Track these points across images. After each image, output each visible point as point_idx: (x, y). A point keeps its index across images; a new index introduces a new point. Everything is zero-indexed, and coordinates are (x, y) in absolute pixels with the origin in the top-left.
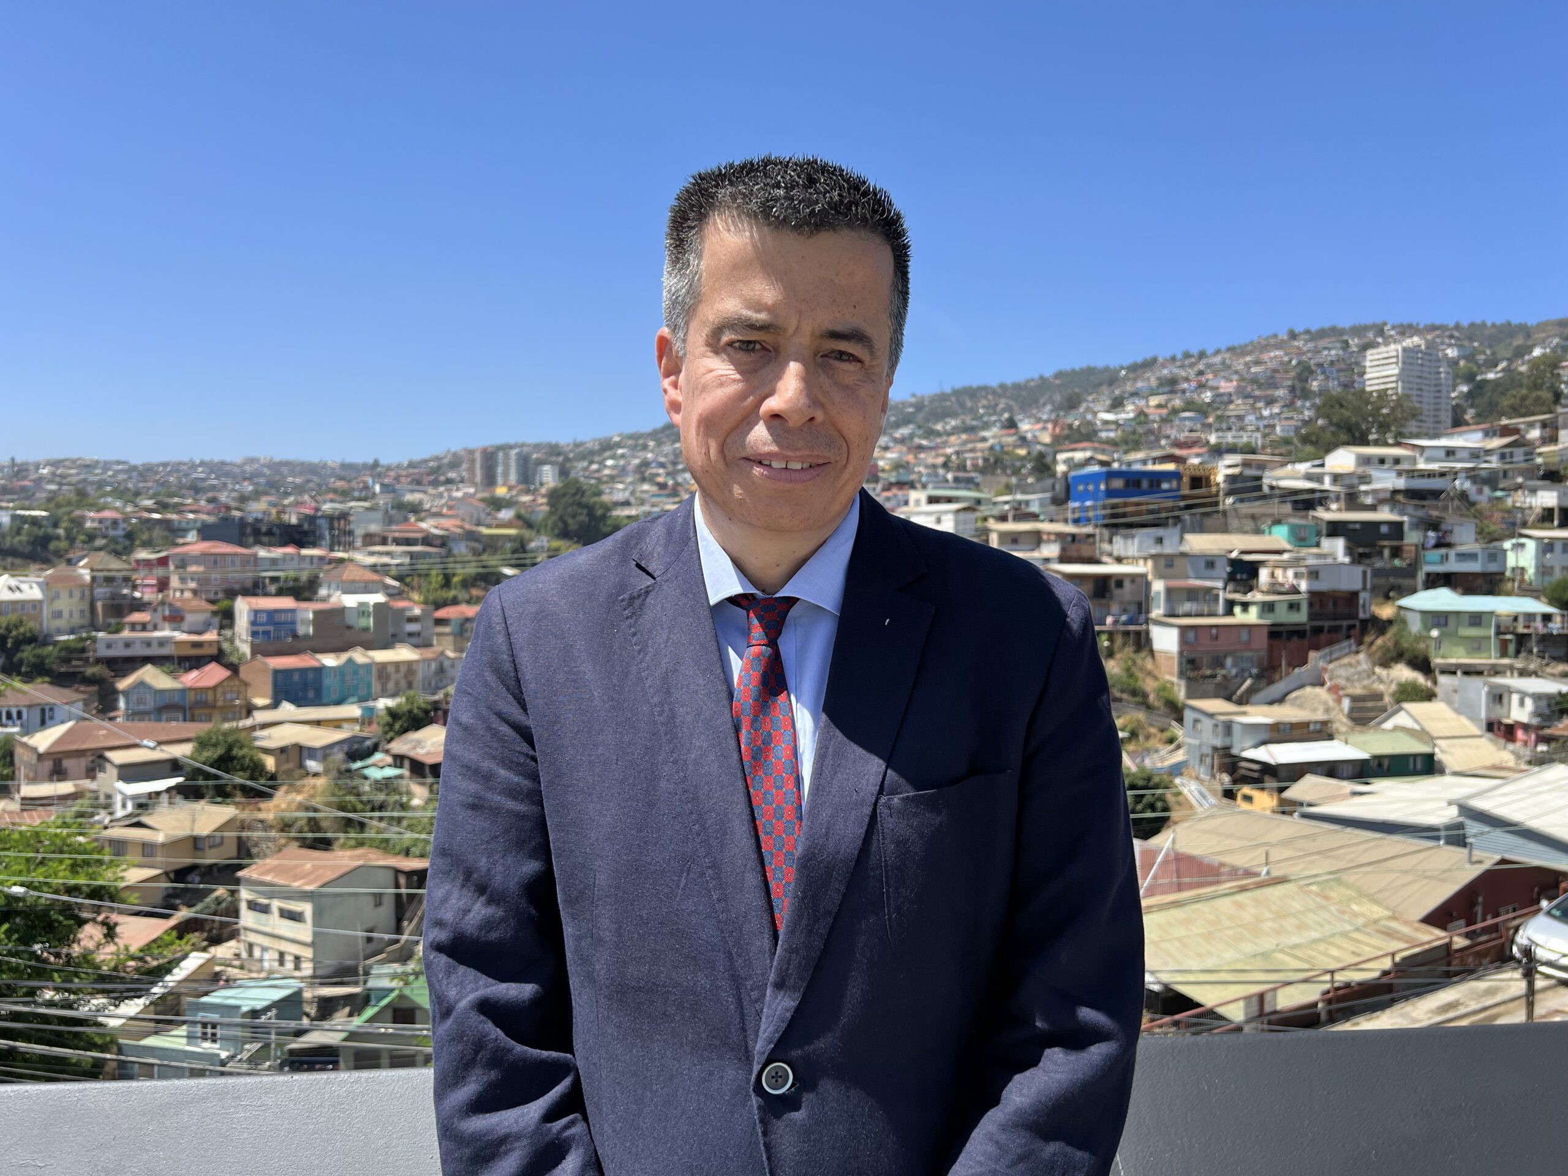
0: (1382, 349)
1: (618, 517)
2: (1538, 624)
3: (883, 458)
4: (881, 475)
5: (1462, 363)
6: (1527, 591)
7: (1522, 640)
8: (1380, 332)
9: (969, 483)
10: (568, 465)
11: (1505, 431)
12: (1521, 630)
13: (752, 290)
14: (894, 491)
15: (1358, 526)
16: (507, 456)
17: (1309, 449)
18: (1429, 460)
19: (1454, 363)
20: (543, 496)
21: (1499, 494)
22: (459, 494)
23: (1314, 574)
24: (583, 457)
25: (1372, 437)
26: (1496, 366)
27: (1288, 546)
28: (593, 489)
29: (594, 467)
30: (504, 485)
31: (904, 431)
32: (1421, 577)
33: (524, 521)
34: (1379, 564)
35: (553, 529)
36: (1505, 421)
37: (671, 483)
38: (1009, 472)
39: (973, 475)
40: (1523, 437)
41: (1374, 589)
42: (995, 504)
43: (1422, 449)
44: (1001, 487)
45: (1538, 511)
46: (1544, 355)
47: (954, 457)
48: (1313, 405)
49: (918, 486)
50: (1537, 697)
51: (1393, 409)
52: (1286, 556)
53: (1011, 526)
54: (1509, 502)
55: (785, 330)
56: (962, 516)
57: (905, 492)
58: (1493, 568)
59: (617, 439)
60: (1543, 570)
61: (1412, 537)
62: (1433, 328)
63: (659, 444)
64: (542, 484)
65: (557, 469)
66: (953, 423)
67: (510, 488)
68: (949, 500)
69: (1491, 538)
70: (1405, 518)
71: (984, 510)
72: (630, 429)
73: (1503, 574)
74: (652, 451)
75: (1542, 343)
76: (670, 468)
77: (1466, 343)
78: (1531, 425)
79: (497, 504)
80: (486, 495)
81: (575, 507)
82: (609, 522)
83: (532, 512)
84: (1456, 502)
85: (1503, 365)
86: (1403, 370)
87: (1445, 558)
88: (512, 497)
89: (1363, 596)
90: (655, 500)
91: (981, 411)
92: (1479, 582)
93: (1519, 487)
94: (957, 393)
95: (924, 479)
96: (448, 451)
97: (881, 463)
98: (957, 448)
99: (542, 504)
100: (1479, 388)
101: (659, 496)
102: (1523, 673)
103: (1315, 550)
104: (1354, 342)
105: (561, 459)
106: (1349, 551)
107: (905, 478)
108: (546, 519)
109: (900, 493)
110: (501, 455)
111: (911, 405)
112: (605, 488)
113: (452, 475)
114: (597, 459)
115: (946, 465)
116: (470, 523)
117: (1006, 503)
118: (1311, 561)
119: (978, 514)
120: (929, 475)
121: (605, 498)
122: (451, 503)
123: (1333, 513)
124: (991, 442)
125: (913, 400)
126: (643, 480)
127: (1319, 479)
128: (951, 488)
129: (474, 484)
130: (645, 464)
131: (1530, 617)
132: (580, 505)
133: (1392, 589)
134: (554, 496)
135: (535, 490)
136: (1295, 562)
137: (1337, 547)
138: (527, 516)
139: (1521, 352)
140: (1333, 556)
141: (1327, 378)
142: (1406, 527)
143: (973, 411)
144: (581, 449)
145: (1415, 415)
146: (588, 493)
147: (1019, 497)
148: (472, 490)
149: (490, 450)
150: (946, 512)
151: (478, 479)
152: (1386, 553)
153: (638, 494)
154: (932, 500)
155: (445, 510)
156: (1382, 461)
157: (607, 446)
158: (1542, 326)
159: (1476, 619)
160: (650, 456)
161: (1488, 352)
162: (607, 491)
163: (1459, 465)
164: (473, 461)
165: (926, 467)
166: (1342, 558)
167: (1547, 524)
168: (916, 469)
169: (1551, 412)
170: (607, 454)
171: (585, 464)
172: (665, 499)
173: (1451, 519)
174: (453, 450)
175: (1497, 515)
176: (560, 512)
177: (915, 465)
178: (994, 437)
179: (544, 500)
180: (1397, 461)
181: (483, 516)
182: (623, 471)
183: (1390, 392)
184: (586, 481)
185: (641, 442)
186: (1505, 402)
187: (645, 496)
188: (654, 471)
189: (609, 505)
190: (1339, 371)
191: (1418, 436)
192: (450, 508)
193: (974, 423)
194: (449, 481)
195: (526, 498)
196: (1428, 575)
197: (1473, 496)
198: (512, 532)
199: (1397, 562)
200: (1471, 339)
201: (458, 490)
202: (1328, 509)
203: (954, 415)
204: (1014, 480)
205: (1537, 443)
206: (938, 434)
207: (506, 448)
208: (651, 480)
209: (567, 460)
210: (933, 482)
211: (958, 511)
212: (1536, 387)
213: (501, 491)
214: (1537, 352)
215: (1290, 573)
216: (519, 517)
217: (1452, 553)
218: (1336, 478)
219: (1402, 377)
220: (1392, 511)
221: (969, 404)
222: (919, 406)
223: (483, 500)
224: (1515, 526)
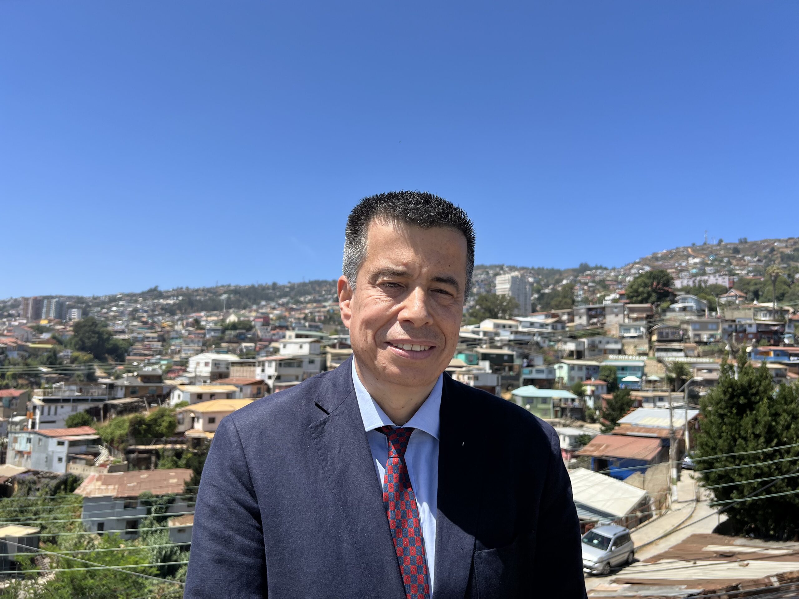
0: (503, 276)
1: (117, 339)
2: (569, 402)
3: (272, 313)
4: (271, 322)
5: (535, 285)
6: (565, 388)
7: (563, 410)
8: (501, 268)
9: (317, 328)
10: (88, 309)
11: (554, 316)
12: (563, 405)
13: (395, 255)
14: (278, 330)
15: (494, 356)
16: (49, 304)
17: (473, 319)
18: (524, 327)
19: (532, 284)
20: (71, 326)
21: (552, 343)
22: (16, 323)
23: (476, 378)
24: (97, 305)
25: (500, 315)
26: (548, 286)
27: (464, 364)
28: (103, 323)
29: (105, 311)
30: (46, 319)
31: (284, 300)
32: (521, 380)
33: (57, 340)
34: (504, 374)
35: (75, 345)
36: (553, 311)
37: (150, 321)
38: (337, 323)
39: (319, 324)
40: (560, 319)
41: (502, 386)
42: (330, 339)
43: (521, 322)
44: (333, 331)
45: (567, 352)
46: (567, 284)
47: (309, 315)
48: (474, 300)
49: (291, 328)
50: (570, 437)
51: (508, 303)
52: (464, 369)
53: (337, 351)
54: (556, 347)
55: (412, 276)
56: (313, 344)
57: (283, 331)
58: (550, 377)
59: (120, 296)
60: (571, 378)
61: (517, 362)
62: (523, 268)
63: (145, 300)
64: (70, 319)
65: (81, 311)
66: (309, 297)
67: (50, 321)
68: (307, 336)
69: (549, 363)
70: (514, 353)
71: (325, 342)
72: (128, 291)
73: (554, 380)
74: (140, 304)
75: (566, 278)
76: (151, 313)
77: (536, 276)
78: (564, 314)
79: (41, 330)
80: (34, 324)
81: (90, 333)
82: (111, 342)
83: (62, 336)
84: (535, 347)
85: (551, 287)
86: (511, 286)
87: (531, 372)
88: (50, 326)
89: (498, 389)
90: (140, 330)
91: (324, 293)
92: (545, 383)
93: (559, 341)
94: (312, 283)
95: (294, 325)
96: (11, 298)
97: (271, 316)
98: (311, 310)
99: (69, 331)
100: (542, 296)
101: (142, 328)
102: (565, 426)
103: (476, 367)
104: (491, 272)
105: (84, 305)
106: (491, 367)
107: (283, 323)
108: (71, 339)
109: (281, 332)
110: (46, 301)
111: (288, 287)
112: (110, 323)
113: (12, 312)
114: (106, 306)
115: (305, 319)
116: (22, 340)
117: (336, 339)
118: (475, 372)
119: (322, 344)
120: (296, 323)
121: (110, 329)
122: (9, 328)
123: (484, 349)
124: (328, 308)
125: (289, 285)
126: (134, 319)
127: (477, 333)
128: (308, 330)
129: (27, 318)
130: (136, 310)
131: (566, 400)
132: (94, 332)
133: (509, 385)
134: (77, 327)
135: (66, 322)
136: (468, 372)
137: (486, 365)
138: (60, 337)
139: (559, 281)
140: (484, 369)
141: (480, 288)
142: (515, 357)
143: (319, 292)
144: (98, 300)
145: (517, 306)
146: (99, 325)
147: (342, 336)
148: (25, 321)
149: (38, 298)
150: (305, 343)
151: (29, 315)
152: (507, 369)
153: (130, 327)
154: (298, 336)
155: (5, 332)
156: (504, 326)
157: (113, 300)
158: (566, 271)
159: (545, 400)
160: (139, 306)
161: (545, 280)
162: (111, 324)
163: (536, 330)
164: (27, 304)
165: (295, 319)
166: (489, 371)
167: (571, 358)
168: (290, 320)
169: (570, 308)
170: (113, 304)
171: (99, 309)
172: (146, 330)
173: (533, 354)
174: (14, 297)
175: (552, 353)
176: (81, 335)
177: (289, 318)
178: (330, 306)
179: (71, 329)
180: (510, 327)
181: (30, 336)
182: (122, 314)
183: (506, 296)
184: (100, 319)
185: (134, 298)
186: (553, 303)
187: (135, 328)
188: (141, 314)
189: (112, 333)
190: (485, 284)
191: (518, 316)
192: (9, 331)
193: (320, 298)
194: (10, 316)
195: (59, 327)
196: (525, 379)
197: (542, 344)
198: (49, 346)
199: (511, 373)
200: (538, 274)
201: (15, 320)
202: (482, 347)
203: (310, 294)
204: (339, 328)
205: (567, 321)
206: (301, 303)
207: (49, 298)
208: (138, 319)
209: (88, 306)
210: (298, 327)
211: (312, 342)
212: (565, 297)
213: (44, 322)
214: (565, 282)
215: (466, 377)
216: (54, 338)
217: (534, 370)
218: (485, 333)
219: (511, 289)
220: (509, 349)
221: (317, 288)
222: (292, 288)
223: (31, 327)
224: (558, 358)
